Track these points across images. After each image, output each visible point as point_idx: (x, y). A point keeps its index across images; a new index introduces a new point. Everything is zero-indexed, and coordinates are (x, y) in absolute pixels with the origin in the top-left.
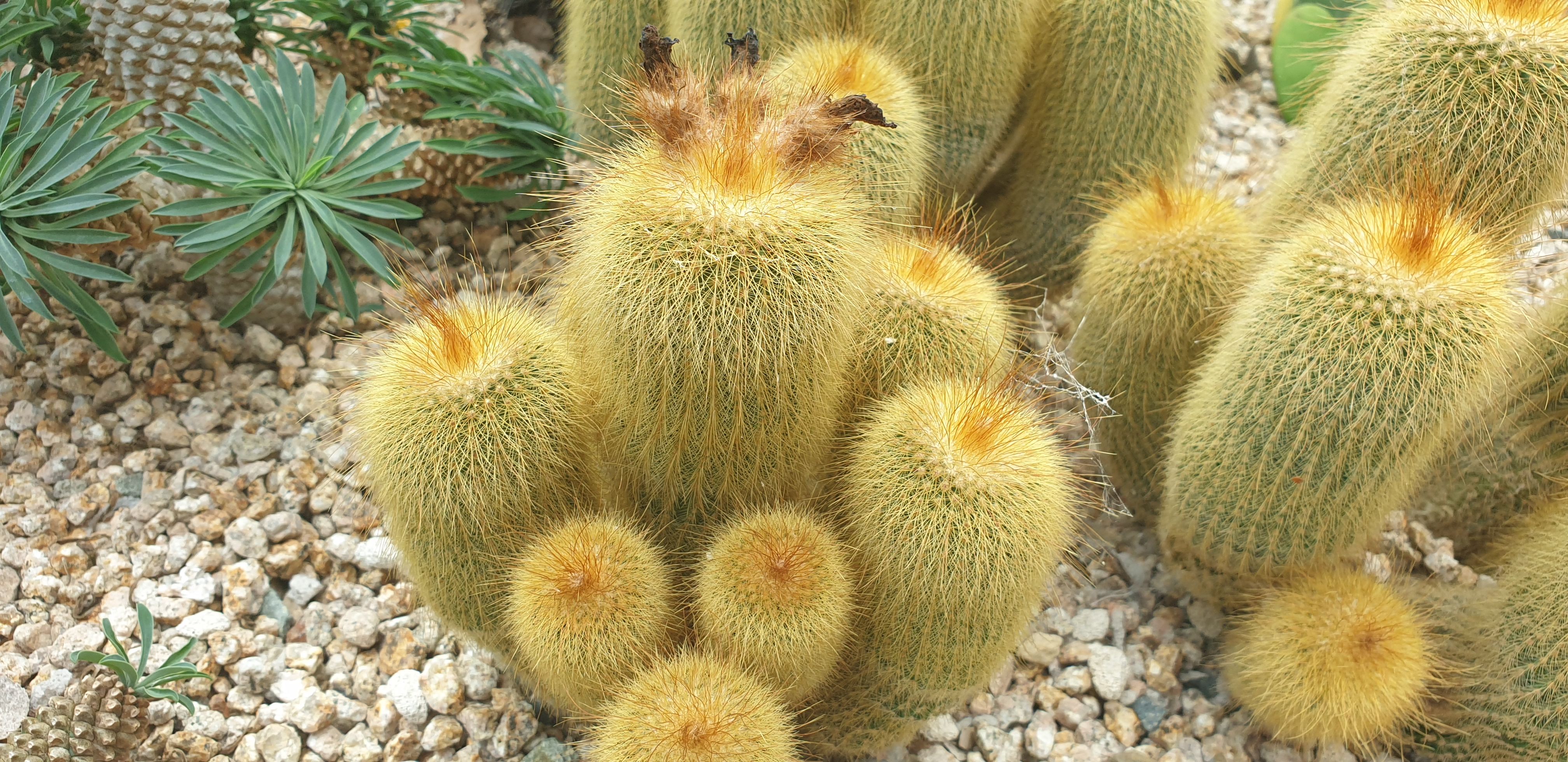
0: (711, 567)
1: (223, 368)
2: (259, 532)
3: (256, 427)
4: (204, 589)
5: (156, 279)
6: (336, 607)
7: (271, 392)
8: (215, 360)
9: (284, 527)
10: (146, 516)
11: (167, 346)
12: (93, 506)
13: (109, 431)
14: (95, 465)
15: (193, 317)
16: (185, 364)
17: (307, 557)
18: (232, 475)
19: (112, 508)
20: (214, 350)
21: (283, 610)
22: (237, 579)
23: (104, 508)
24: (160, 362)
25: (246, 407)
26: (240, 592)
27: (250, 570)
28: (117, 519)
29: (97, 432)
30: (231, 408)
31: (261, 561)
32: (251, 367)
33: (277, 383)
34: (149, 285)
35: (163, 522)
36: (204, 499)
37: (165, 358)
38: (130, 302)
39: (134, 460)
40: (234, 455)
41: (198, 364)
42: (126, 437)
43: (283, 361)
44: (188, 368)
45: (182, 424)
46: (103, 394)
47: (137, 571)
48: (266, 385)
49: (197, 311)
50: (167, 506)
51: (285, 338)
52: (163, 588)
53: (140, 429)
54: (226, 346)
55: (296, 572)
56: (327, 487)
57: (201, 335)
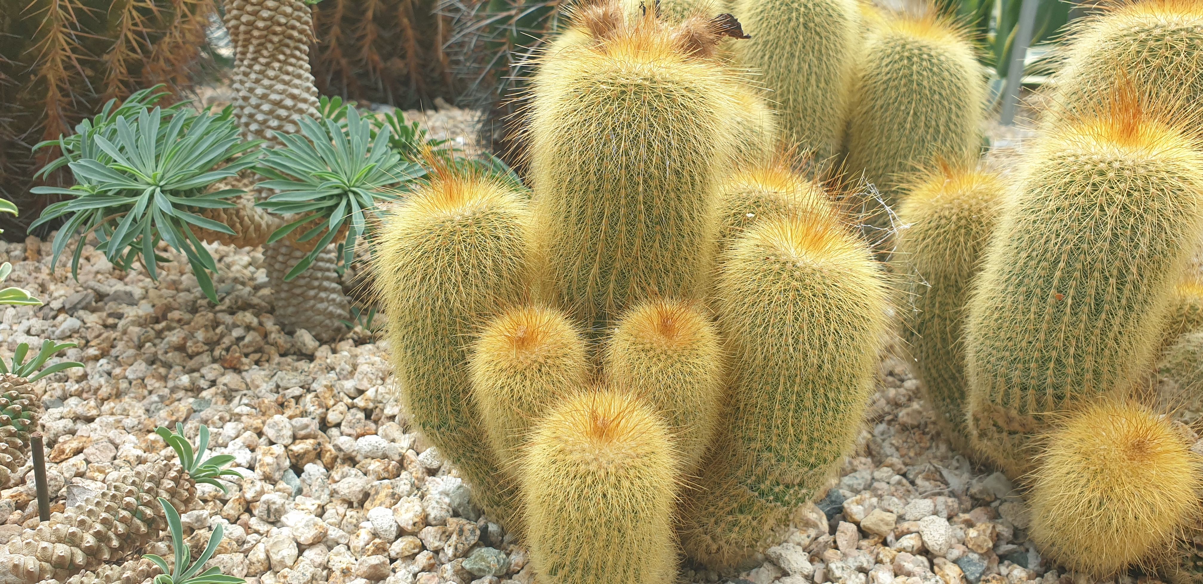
1: (276, 356)
2: (288, 426)
5: (240, 303)
8: (273, 350)
9: (306, 428)
11: (240, 339)
12: (174, 418)
13: (193, 381)
14: (180, 399)
15: (261, 324)
16: (250, 349)
17: (319, 453)
19: (187, 419)
20: (272, 345)
21: (297, 482)
22: (268, 452)
23: (182, 420)
24: (235, 347)
27: (278, 452)
29: (185, 382)
31: (286, 447)
32: (295, 357)
34: (234, 307)
35: (221, 418)
37: (238, 345)
38: (220, 315)
39: (207, 394)
41: (259, 350)
42: (203, 383)
43: (318, 354)
44: (252, 352)
46: (193, 363)
49: (264, 320)
50: (226, 411)
51: (322, 341)
54: (280, 343)
55: (310, 460)
56: (341, 407)
57: (265, 334)
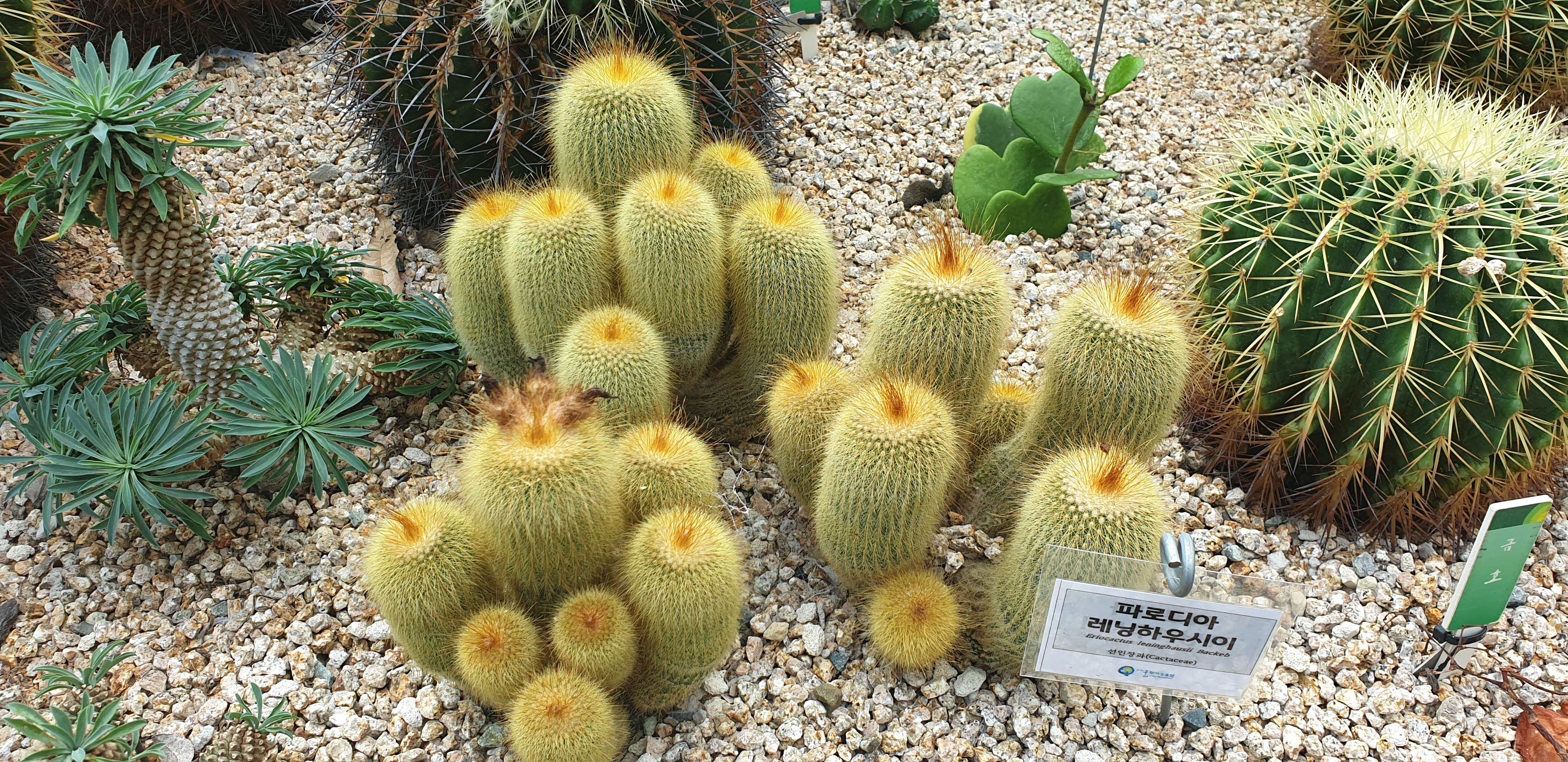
0: (557, 625)
1: (261, 523)
2: (307, 629)
3: (292, 562)
4: (279, 668)
6: (359, 666)
7: (296, 536)
8: (255, 518)
9: (321, 623)
10: (236, 628)
11: (223, 514)
12: (200, 626)
13: (198, 576)
14: (194, 599)
15: (236, 492)
16: (236, 525)
17: (337, 638)
18: (282, 595)
19: (212, 626)
21: (328, 673)
22: (298, 658)
23: (207, 625)
24: (220, 526)
25: (281, 548)
26: (302, 666)
27: (305, 652)
28: (216, 632)
29: (191, 578)
30: (272, 550)
31: (310, 645)
32: (278, 520)
33: (298, 529)
35: (246, 631)
36: (268, 612)
37: (223, 523)
39: (220, 593)
40: (282, 582)
41: (246, 523)
42: (209, 578)
43: (298, 512)
44: (238, 527)
45: (243, 565)
46: (188, 552)
47: (238, 663)
48: (291, 531)
49: (237, 488)
50: (246, 621)
51: (298, 497)
52: (255, 671)
53: (217, 572)
54: (261, 509)
55: (331, 649)
56: (343, 595)
57: (243, 504)
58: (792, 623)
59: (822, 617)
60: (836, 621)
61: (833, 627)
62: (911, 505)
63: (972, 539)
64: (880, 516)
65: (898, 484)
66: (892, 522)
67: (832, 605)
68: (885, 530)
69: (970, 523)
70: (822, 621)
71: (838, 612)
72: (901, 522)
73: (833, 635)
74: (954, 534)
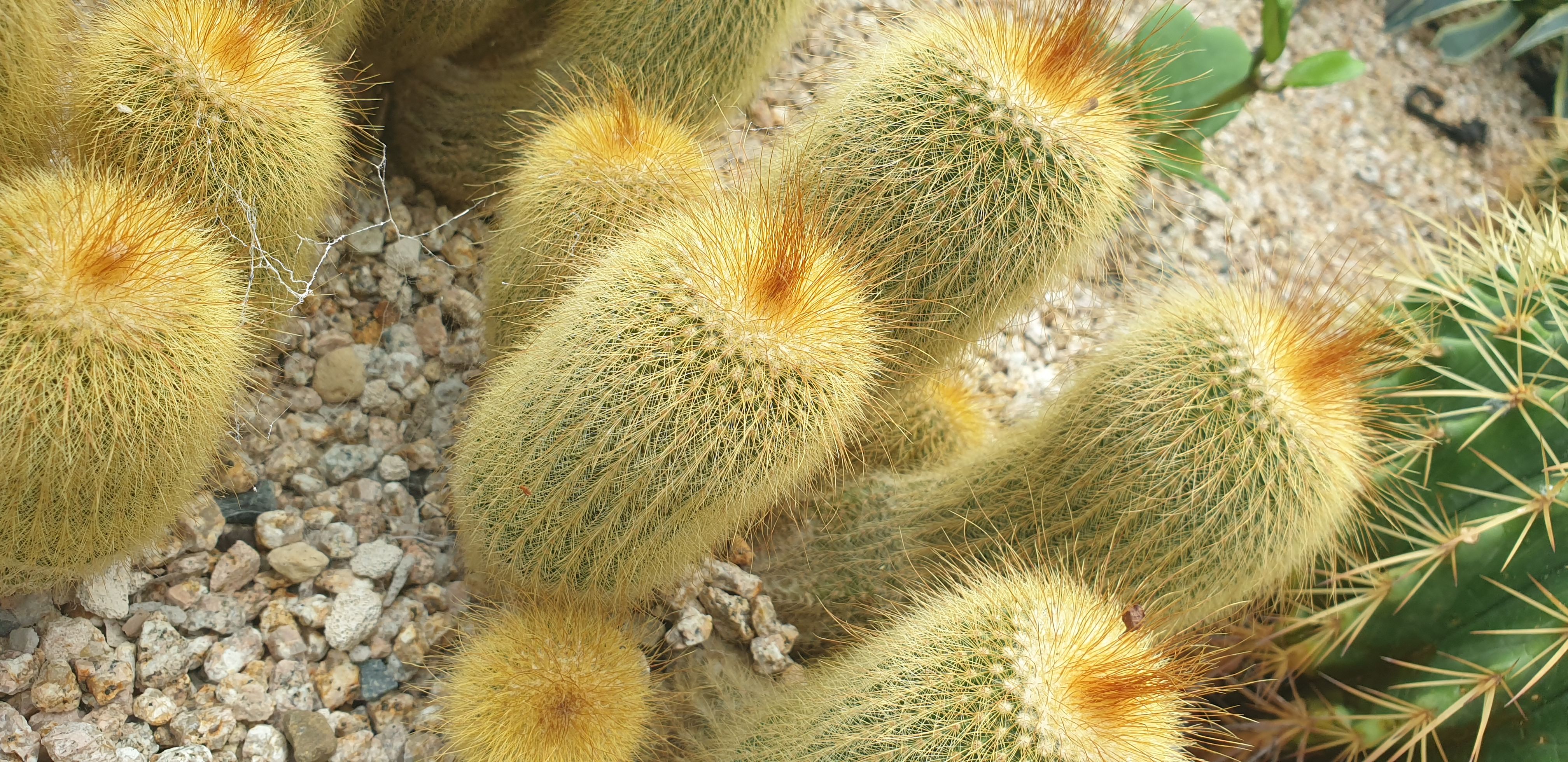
58: (336, 563)
59: (398, 584)
60: (419, 605)
61: (406, 613)
62: (679, 500)
63: (745, 606)
64: (601, 482)
65: (681, 440)
66: (618, 510)
67: (430, 573)
68: (593, 515)
69: (759, 574)
70: (394, 589)
71: (435, 591)
72: (637, 522)
73: (394, 629)
74: (721, 578)
